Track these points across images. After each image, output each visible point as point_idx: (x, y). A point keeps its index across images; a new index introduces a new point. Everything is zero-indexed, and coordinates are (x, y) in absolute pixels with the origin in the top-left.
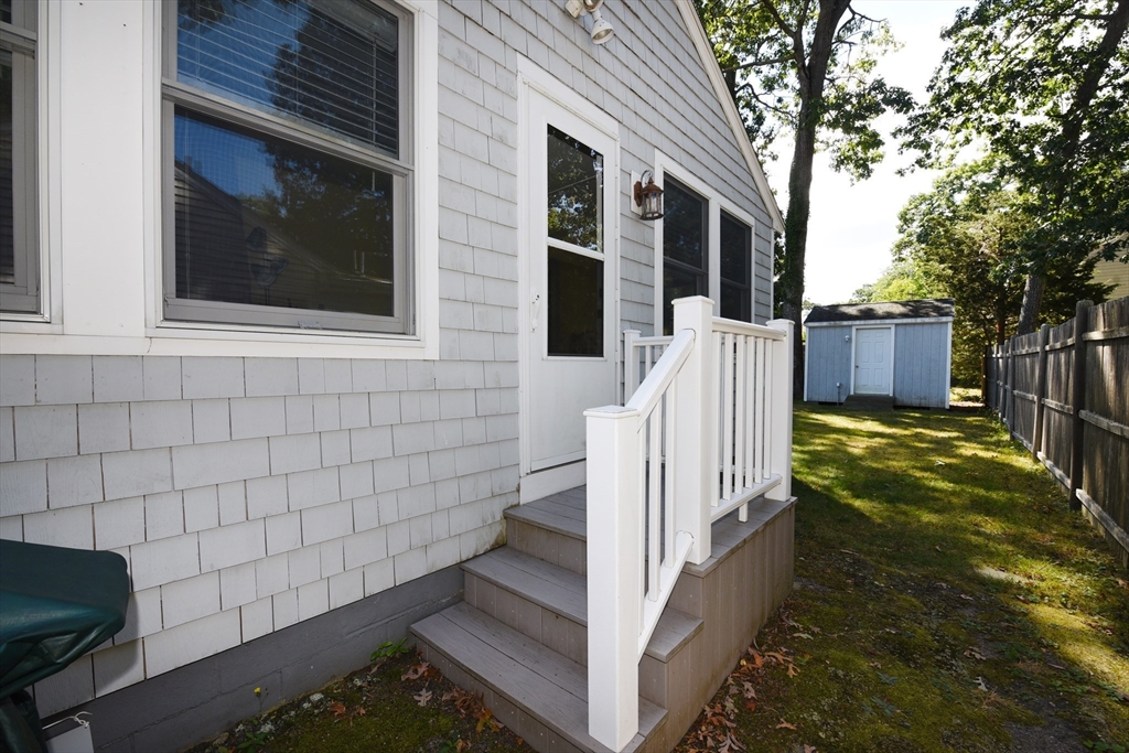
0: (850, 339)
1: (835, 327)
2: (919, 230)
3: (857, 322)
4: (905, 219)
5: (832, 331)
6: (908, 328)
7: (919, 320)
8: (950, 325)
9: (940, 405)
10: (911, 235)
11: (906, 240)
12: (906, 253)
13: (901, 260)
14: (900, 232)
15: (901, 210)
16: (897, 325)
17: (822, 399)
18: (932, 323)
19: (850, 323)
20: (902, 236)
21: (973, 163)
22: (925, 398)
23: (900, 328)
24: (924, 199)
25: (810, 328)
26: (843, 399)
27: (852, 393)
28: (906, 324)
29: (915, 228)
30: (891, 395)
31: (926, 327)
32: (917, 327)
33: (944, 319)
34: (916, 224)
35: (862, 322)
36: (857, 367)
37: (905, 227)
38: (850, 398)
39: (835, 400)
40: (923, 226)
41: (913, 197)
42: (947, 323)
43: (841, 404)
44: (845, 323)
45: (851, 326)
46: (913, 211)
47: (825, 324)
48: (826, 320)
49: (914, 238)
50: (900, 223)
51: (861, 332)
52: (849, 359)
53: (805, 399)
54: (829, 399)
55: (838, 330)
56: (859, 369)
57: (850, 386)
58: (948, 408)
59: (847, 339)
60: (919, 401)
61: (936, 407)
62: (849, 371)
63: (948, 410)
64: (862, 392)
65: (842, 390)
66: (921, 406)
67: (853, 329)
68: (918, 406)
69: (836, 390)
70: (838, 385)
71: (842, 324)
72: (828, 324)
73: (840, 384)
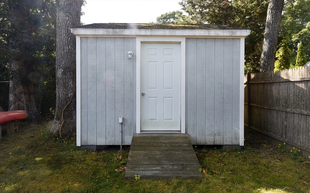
0: (134, 57)
1: (115, 38)
3: (142, 32)
5: (111, 44)
6: (200, 45)
7: (212, 32)
8: (242, 42)
9: (234, 142)
16: (188, 38)
17: (101, 143)
18: (224, 38)
19: (132, 32)
22: (219, 134)
23: (191, 43)
25: (82, 37)
26: (128, 141)
27: (138, 131)
28: (197, 38)
30: (183, 131)
31: (218, 44)
32: (209, 44)
33: (238, 33)
35: (148, 32)
36: (143, 94)
38: (136, 139)
39: (117, 141)
42: (239, 38)
43: (126, 148)
44: (127, 32)
45: (134, 38)
51: (148, 46)
52: (133, 85)
53: (78, 144)
54: (110, 142)
55: (119, 43)
56: (146, 97)
57: (135, 121)
58: (243, 145)
59: (130, 56)
60: (213, 138)
61: (230, 144)
62: (133, 102)
63: (242, 148)
64: (150, 128)
65: (126, 128)
66: (215, 143)
67: (137, 42)
68: (212, 144)
69: (119, 128)
70: (121, 121)
71: (123, 34)
72: (105, 33)
73: (123, 119)
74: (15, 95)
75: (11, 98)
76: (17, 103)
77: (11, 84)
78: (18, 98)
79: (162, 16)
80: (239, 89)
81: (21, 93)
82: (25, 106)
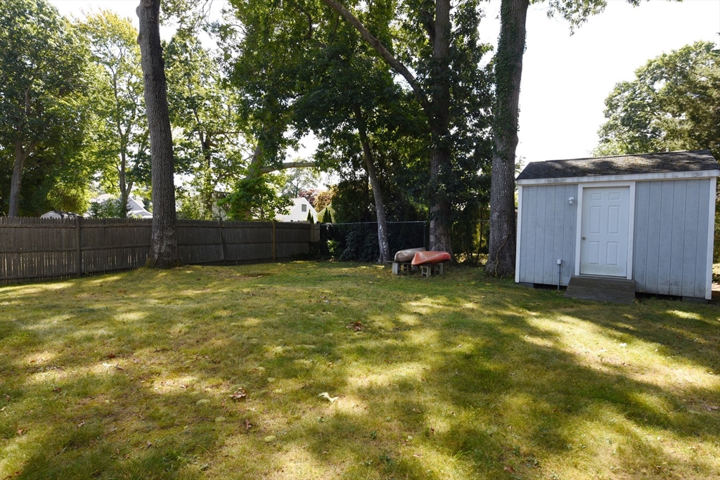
0: (575, 202)
1: (555, 185)
2: (623, 115)
3: (585, 179)
4: (611, 105)
5: (551, 191)
6: (655, 187)
7: (670, 175)
8: (713, 183)
9: (698, 294)
10: (616, 119)
11: (612, 123)
12: (611, 136)
13: (607, 141)
14: (606, 117)
15: (607, 96)
16: (638, 182)
17: (539, 281)
18: (687, 180)
19: (575, 180)
20: (608, 120)
21: (672, 54)
22: (676, 284)
23: (642, 187)
24: (627, 86)
25: (524, 187)
26: (566, 281)
27: (577, 273)
28: (650, 181)
29: (620, 112)
30: (629, 277)
31: (679, 186)
32: (666, 186)
33: (705, 174)
34: (619, 110)
35: (592, 179)
36: (583, 239)
37: (610, 112)
38: (574, 281)
39: (555, 281)
40: (626, 110)
41: (618, 84)
42: (709, 179)
43: (563, 288)
44: (569, 180)
45: (576, 185)
46: (618, 97)
47: (543, 181)
48: (545, 177)
49: (619, 122)
50: (607, 108)
51: (590, 192)
52: (573, 229)
53: (517, 280)
54: (547, 281)
55: (559, 189)
56: (587, 241)
57: (574, 264)
58: (710, 298)
59: (571, 202)
60: (667, 287)
61: (692, 296)
62: (573, 245)
63: (709, 301)
64: (590, 272)
65: (564, 269)
66: (670, 294)
67: (579, 188)
68: (666, 293)
69: (557, 269)
70: (559, 262)
71: (565, 181)
72: (547, 182)
73: (562, 261)
74: (436, 236)
75: (432, 239)
76: (437, 245)
77: (432, 224)
78: (438, 239)
79: (650, 65)
80: (707, 235)
81: (441, 235)
82: (444, 248)
